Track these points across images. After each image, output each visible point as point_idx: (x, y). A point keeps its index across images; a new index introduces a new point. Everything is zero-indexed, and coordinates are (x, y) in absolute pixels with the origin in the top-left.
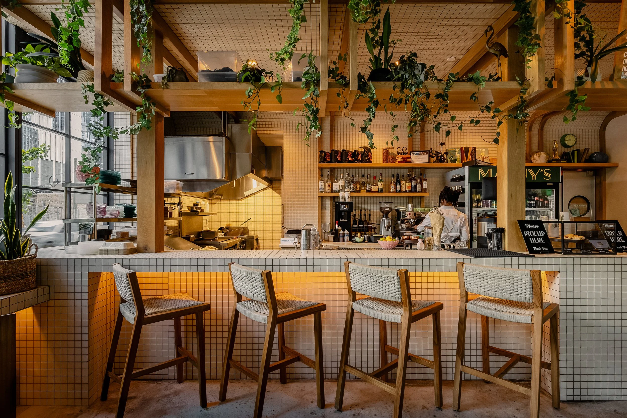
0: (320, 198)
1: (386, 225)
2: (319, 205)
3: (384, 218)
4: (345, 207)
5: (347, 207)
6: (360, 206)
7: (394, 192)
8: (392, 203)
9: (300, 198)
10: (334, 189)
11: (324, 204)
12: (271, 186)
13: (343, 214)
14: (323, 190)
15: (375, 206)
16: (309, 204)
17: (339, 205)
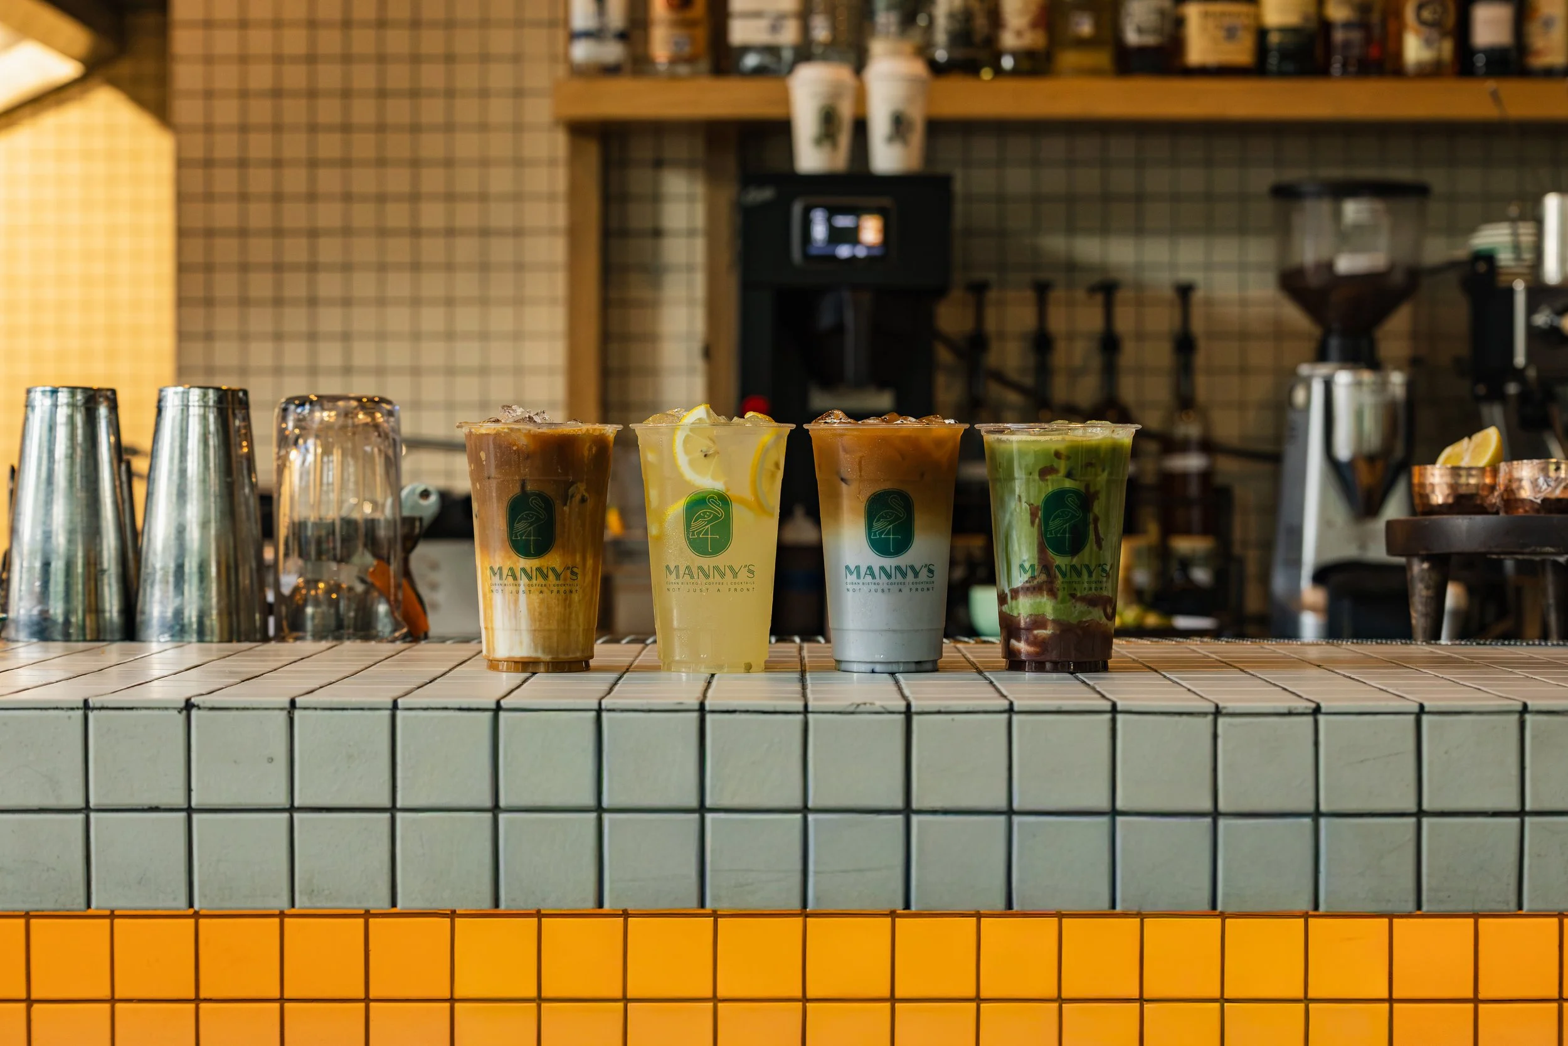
0: (592, 151)
1: (1343, 450)
2: (573, 233)
3: (1323, 370)
4: (851, 236)
5: (871, 231)
6: (1055, 244)
7: (1431, 72)
8: (1420, 191)
9: (364, 146)
10: (740, 32)
11: (638, 217)
12: (125, 68)
13: (826, 319)
14: (612, 52)
15: (1226, 250)
16: (467, 215)
17: (781, 207)
